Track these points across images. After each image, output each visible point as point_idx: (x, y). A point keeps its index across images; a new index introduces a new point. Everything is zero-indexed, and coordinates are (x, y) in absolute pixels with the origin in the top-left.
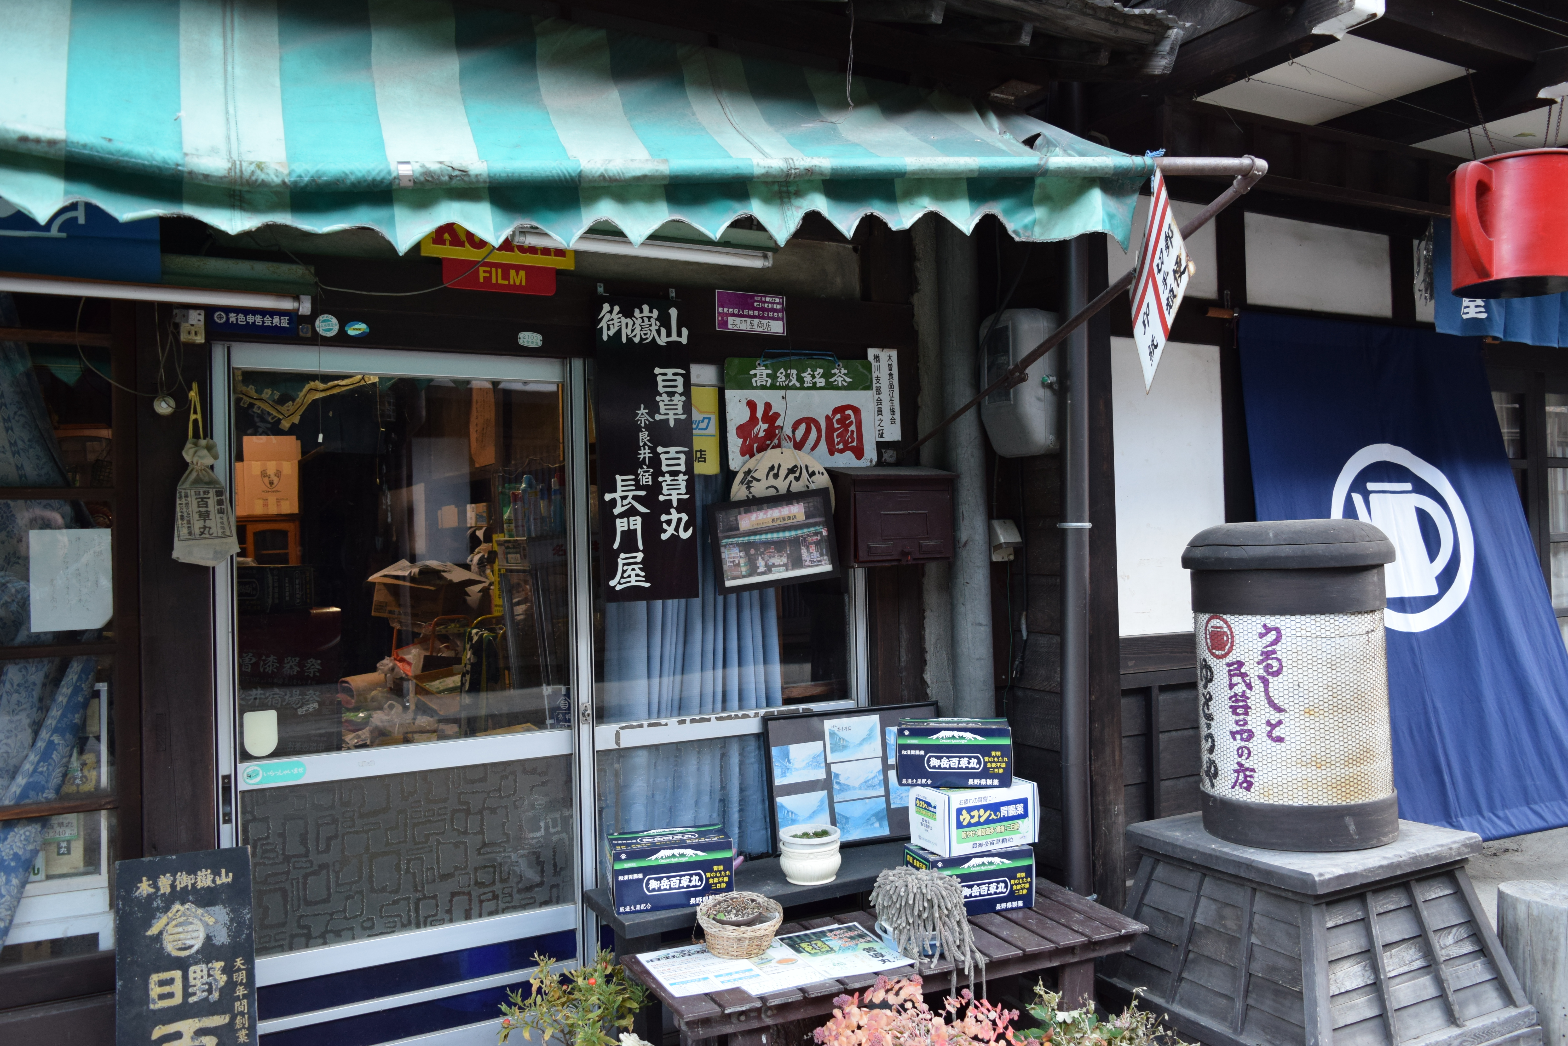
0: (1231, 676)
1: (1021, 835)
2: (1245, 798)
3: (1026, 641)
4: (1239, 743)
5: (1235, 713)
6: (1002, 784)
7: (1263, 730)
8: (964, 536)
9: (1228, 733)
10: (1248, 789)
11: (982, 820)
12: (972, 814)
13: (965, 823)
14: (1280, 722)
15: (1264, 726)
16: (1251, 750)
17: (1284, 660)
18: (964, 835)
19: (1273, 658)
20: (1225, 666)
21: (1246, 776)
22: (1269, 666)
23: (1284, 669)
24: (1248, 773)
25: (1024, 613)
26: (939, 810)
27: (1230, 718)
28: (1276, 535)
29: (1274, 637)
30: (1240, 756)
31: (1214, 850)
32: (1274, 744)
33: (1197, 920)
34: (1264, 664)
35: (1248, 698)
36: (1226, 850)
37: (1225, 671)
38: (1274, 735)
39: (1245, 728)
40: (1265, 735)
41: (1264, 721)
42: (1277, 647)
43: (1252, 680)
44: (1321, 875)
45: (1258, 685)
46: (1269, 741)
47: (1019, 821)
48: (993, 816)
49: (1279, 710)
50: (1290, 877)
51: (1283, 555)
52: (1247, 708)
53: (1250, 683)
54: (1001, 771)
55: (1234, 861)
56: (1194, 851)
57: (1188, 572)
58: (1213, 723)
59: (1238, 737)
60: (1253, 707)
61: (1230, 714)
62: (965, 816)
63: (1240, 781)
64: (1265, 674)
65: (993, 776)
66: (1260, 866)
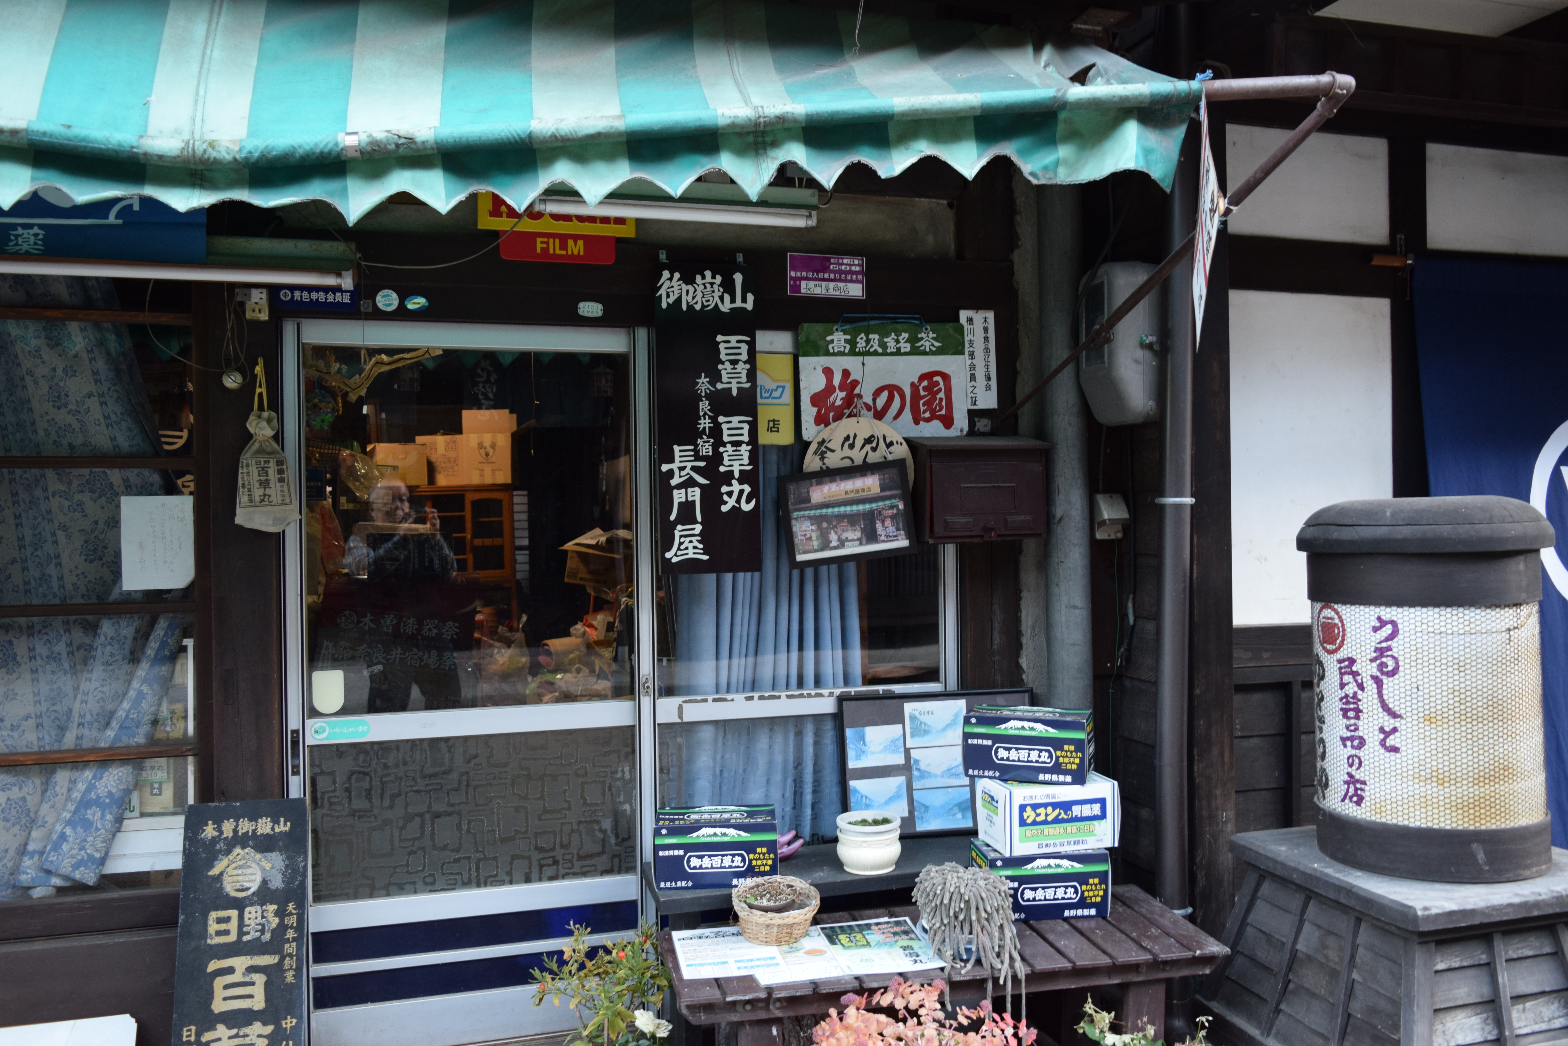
0: (1342, 674)
1: (1098, 838)
2: (1355, 814)
3: (1134, 626)
4: (1349, 751)
5: (1345, 716)
6: (1075, 782)
7: (1376, 738)
8: (1059, 512)
9: (1338, 739)
10: (1358, 803)
11: (1050, 819)
12: (1038, 811)
13: (1029, 821)
14: (1395, 730)
15: (1377, 733)
16: (1363, 759)
17: (1401, 658)
18: (1028, 834)
19: (1387, 656)
20: (1335, 663)
21: (1356, 789)
22: (1382, 665)
23: (1401, 669)
24: (1358, 786)
25: (1131, 596)
26: (1001, 805)
27: (1341, 722)
28: (1393, 515)
29: (1390, 632)
30: (1351, 766)
31: (1315, 869)
32: (1387, 754)
33: (1299, 947)
34: (1378, 662)
35: (1360, 700)
36: (1329, 871)
37: (1335, 668)
38: (1388, 744)
39: (1356, 734)
40: (1377, 743)
41: (1377, 728)
42: (1393, 644)
43: (1364, 680)
44: (1426, 909)
45: (1371, 686)
46: (1382, 751)
47: (1095, 823)
48: (1063, 815)
49: (1394, 715)
50: (1390, 908)
51: (1399, 537)
52: (1358, 711)
53: (1362, 683)
54: (1074, 767)
55: (1334, 884)
56: (1295, 870)
57: (1303, 555)
58: (1324, 727)
59: (1349, 743)
60: (1365, 711)
61: (1341, 717)
62: (1030, 814)
63: (1350, 794)
64: (1379, 674)
65: (1066, 772)
66: (1361, 893)
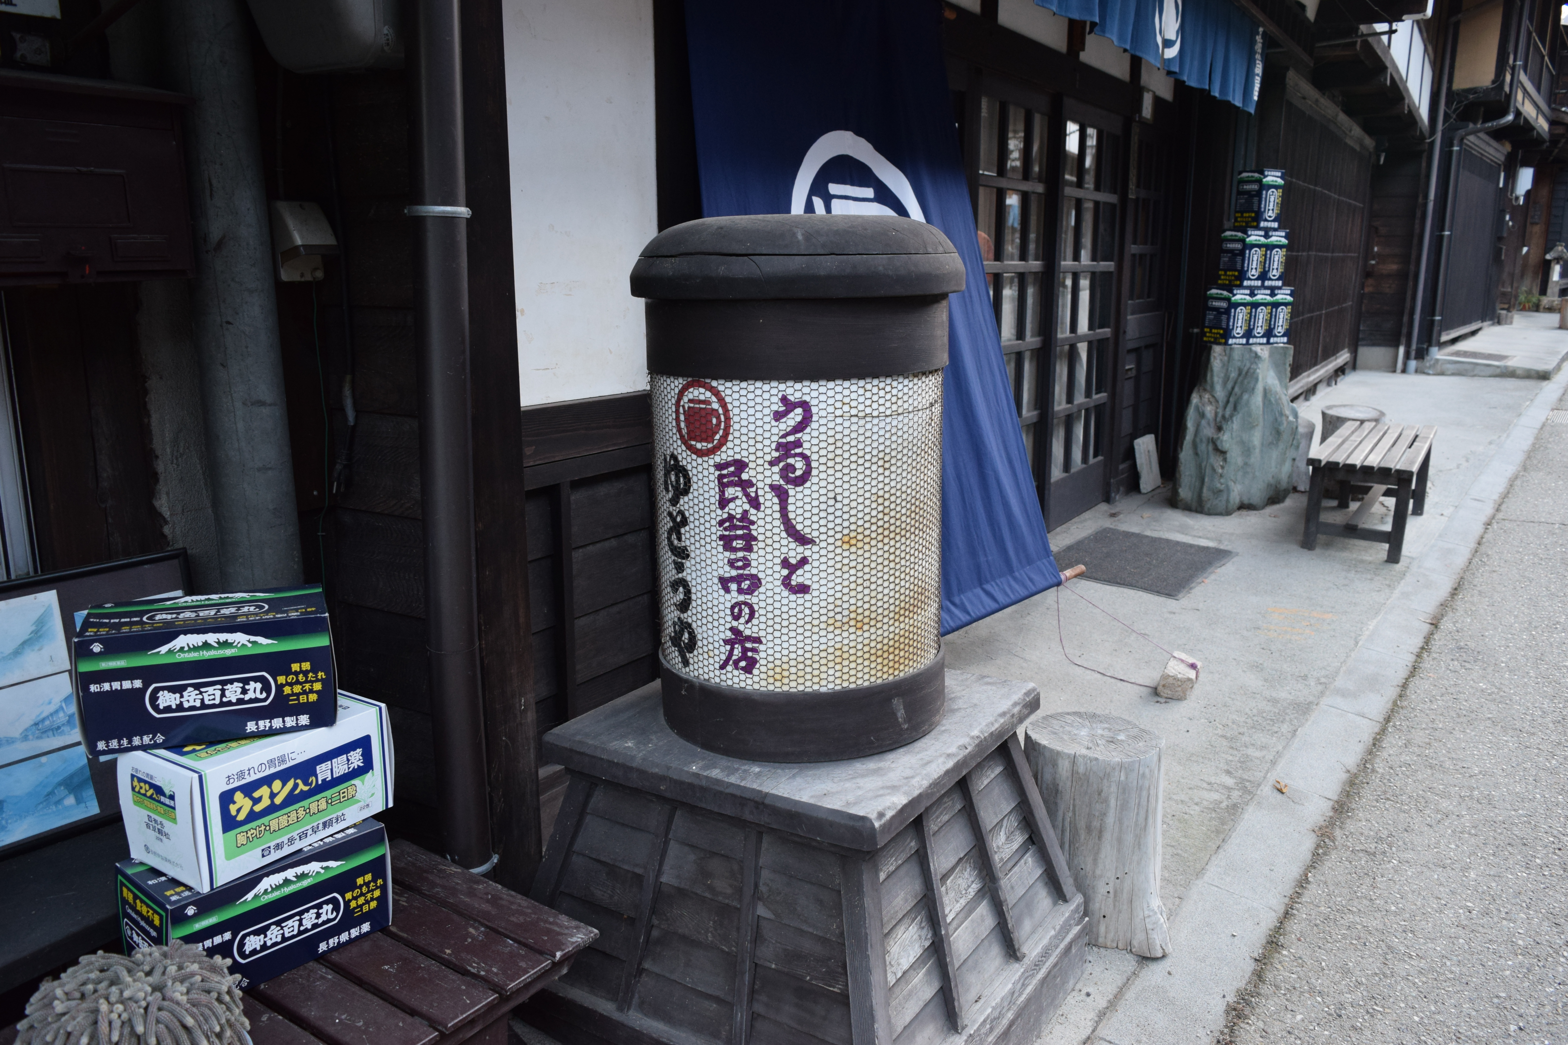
0: (722, 486)
1: (361, 804)
2: (743, 685)
3: (354, 427)
4: (735, 596)
5: (728, 547)
6: (315, 723)
7: (777, 576)
9: (716, 580)
10: (748, 670)
11: (278, 800)
12: (256, 795)
13: (241, 817)
14: (804, 561)
15: (778, 568)
16: (756, 607)
17: (814, 457)
18: (242, 839)
19: (796, 455)
20: (712, 470)
21: (745, 650)
22: (791, 468)
23: (814, 472)
24: (749, 645)
25: (348, 378)
26: (181, 802)
27: (720, 556)
28: (808, 237)
29: (799, 419)
30: (736, 618)
31: (696, 775)
32: (793, 597)
33: (664, 879)
34: (781, 464)
35: (753, 523)
36: (715, 773)
37: (712, 477)
38: (793, 583)
39: (746, 572)
40: (779, 583)
41: (778, 561)
42: (804, 436)
43: (760, 492)
44: (881, 815)
45: (769, 501)
46: (786, 593)
47: (356, 781)
48: (302, 787)
49: (802, 540)
50: (832, 824)
51: (822, 273)
52: (749, 540)
53: (757, 496)
54: (313, 697)
55: (733, 796)
56: (663, 778)
57: (641, 302)
58: (687, 564)
59: (733, 587)
60: (761, 538)
61: (721, 549)
62: (242, 804)
63: (734, 658)
64: (782, 482)
65: (296, 711)
66: (779, 804)
